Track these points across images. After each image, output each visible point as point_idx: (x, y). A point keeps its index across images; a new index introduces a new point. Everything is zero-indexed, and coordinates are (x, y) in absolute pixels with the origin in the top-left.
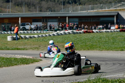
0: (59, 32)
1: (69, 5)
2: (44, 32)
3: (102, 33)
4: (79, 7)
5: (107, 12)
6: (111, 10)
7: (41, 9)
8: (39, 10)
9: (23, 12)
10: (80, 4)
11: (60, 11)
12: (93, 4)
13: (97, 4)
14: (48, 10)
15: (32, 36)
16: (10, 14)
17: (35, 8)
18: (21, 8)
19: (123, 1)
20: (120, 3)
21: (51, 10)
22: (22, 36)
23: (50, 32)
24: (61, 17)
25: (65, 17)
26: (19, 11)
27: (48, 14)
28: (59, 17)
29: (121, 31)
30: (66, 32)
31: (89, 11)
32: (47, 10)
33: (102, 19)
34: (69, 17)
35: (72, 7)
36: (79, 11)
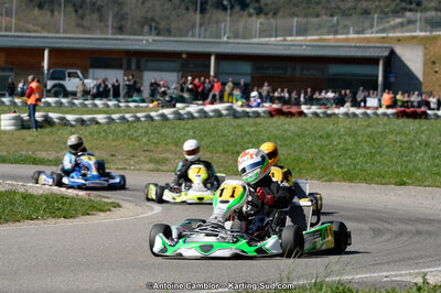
0: (183, 109)
1: (219, 15)
2: (128, 107)
3: (333, 118)
4: (257, 22)
5: (353, 44)
6: (368, 40)
7: (123, 22)
8: (113, 28)
9: (58, 32)
10: (260, 11)
11: (190, 33)
12: (306, 16)
13: (318, 16)
14: (146, 28)
16: (12, 36)
17: (102, 18)
19: (411, 10)
20: (400, 17)
21: (156, 28)
24: (192, 56)
25: (207, 56)
26: (44, 28)
27: (147, 42)
28: (184, 56)
30: (209, 108)
31: (289, 38)
32: (142, 26)
33: (334, 69)
34: (220, 57)
35: (231, 21)
36: (255, 37)
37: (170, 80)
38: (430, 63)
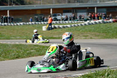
2: (74, 22)
7: (70, 0)
8: (68, 2)
9: (53, 4)
11: (89, 2)
14: (76, 1)
15: (65, 26)
16: (42, 6)
21: (79, 1)
22: (56, 26)
23: (81, 22)
24: (90, 8)
25: (94, 8)
26: (49, 3)
28: (88, 8)
31: (115, 1)
34: (98, 8)
36: (106, 2)
37: (84, 15)
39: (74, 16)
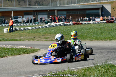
3: (90, 24)
5: (92, 5)
6: (96, 3)
7: (31, 3)
8: (28, 5)
9: (14, 6)
11: (49, 5)
14: (37, 4)
15: (26, 28)
17: (25, 2)
18: (12, 2)
21: (39, 4)
22: (18, 28)
23: (42, 24)
24: (50, 10)
25: (54, 10)
26: (10, 6)
27: (38, 8)
28: (48, 11)
29: (107, 22)
31: (75, 4)
32: (36, 4)
33: (88, 12)
34: (58, 10)
36: (66, 5)
37: (45, 17)
38: (113, 8)
39: (35, 18)
